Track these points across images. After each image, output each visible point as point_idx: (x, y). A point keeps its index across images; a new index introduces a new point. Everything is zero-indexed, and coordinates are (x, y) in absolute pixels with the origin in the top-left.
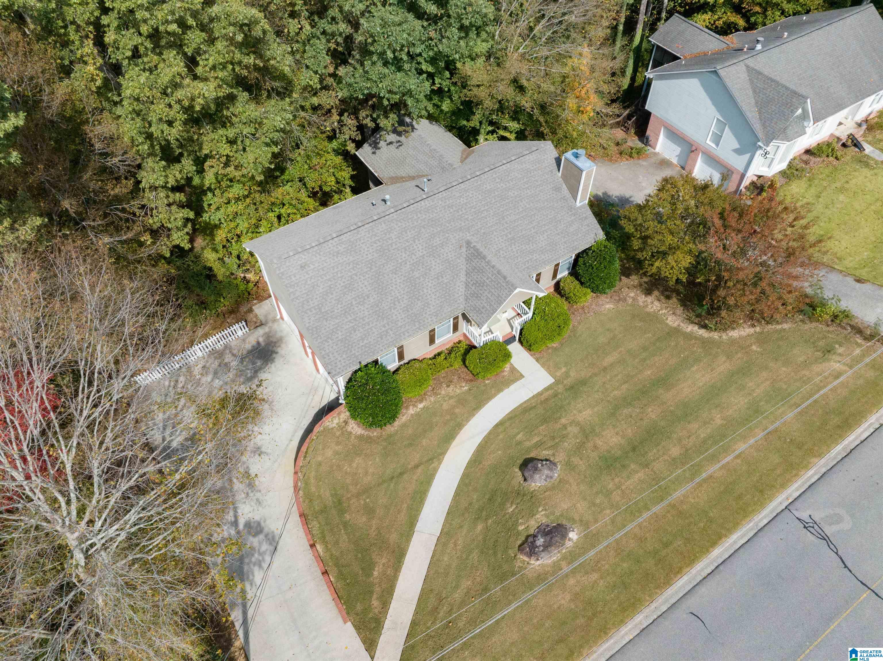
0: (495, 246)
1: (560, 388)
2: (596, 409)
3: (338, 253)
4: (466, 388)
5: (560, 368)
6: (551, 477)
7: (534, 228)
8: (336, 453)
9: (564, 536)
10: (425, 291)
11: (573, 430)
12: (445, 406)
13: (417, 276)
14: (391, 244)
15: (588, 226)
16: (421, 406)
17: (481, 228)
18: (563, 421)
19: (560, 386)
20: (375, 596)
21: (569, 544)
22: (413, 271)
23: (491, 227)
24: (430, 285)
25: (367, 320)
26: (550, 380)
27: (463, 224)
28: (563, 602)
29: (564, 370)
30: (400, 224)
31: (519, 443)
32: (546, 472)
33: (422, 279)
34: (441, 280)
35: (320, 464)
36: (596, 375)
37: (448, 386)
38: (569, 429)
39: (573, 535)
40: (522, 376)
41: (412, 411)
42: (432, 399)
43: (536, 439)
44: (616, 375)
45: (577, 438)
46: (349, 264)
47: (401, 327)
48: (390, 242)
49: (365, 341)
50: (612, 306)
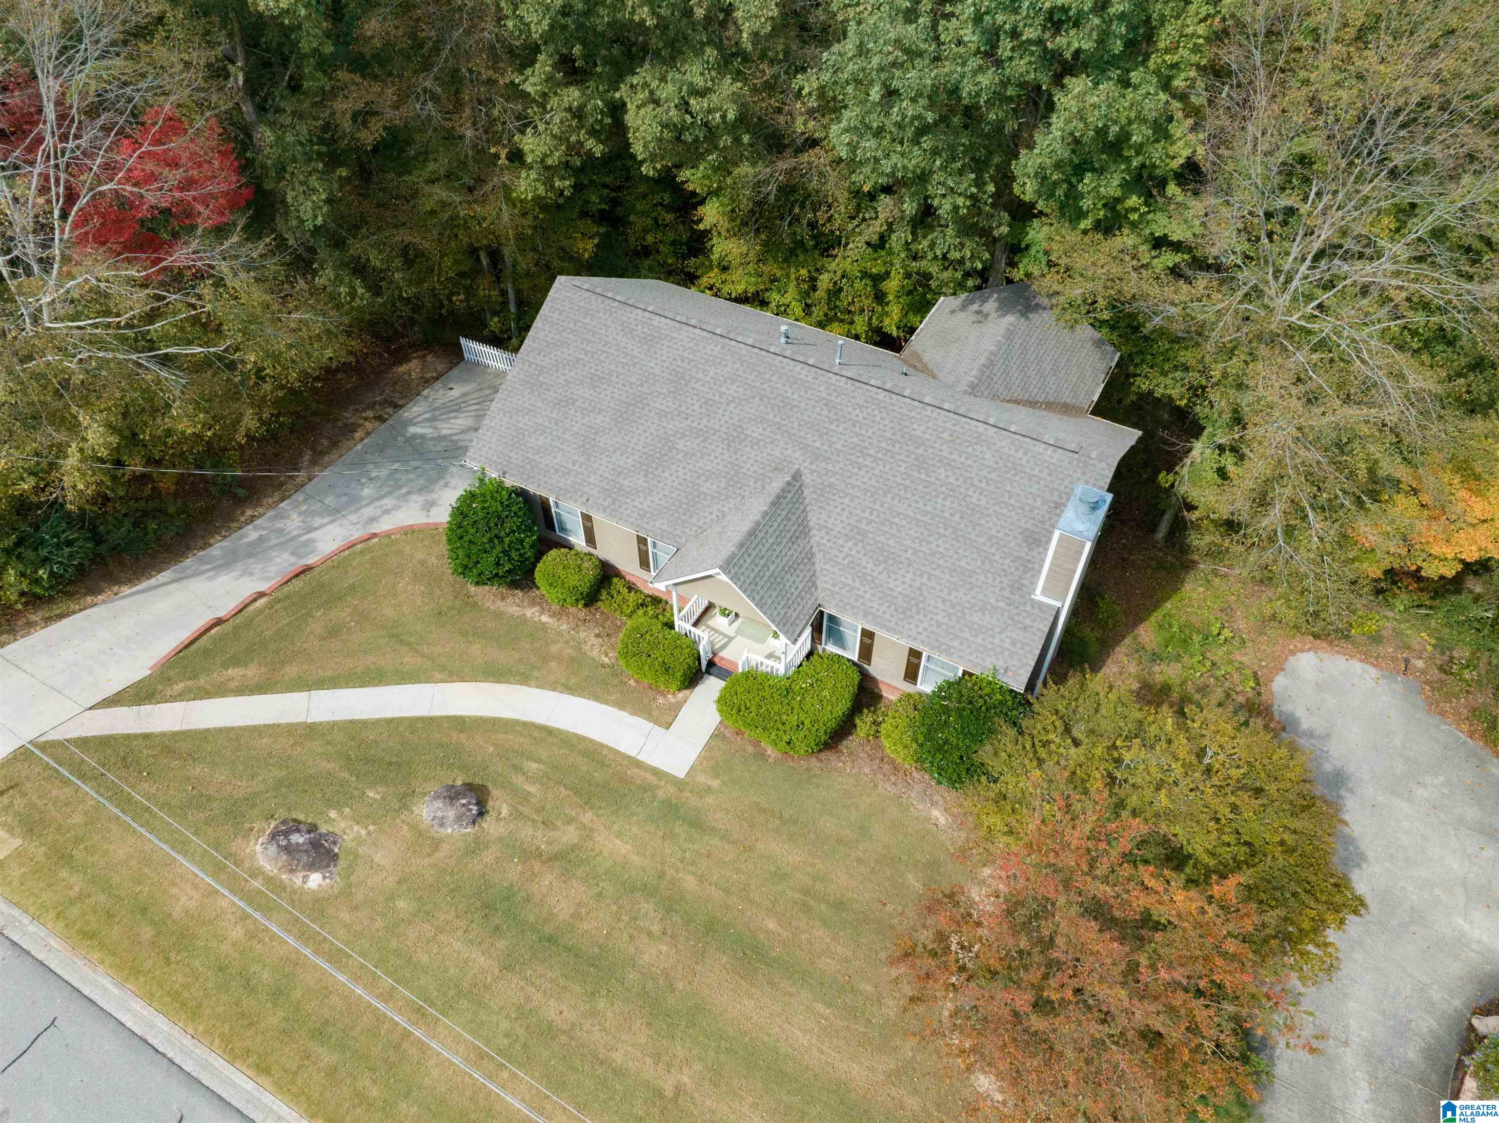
0: (824, 516)
1: (666, 792)
2: (634, 858)
3: (632, 330)
4: (606, 660)
5: (716, 776)
6: (442, 825)
7: (916, 552)
8: (423, 563)
9: (312, 867)
10: (667, 474)
11: (570, 835)
12: (554, 649)
13: (681, 446)
14: (699, 380)
15: (1014, 643)
16: (545, 618)
17: (835, 474)
18: (588, 817)
19: (671, 789)
20: (190, 683)
21: (297, 880)
22: (683, 436)
23: (853, 487)
24: (681, 474)
25: (567, 436)
26: (680, 771)
27: (818, 444)
28: (183, 900)
29: (715, 784)
30: (738, 366)
31: (517, 768)
32: (451, 814)
33: (680, 457)
34: (700, 482)
35: (399, 552)
36: (725, 837)
37: (598, 636)
38: (571, 828)
39: (315, 880)
40: (668, 726)
41: (531, 612)
42: (564, 627)
43: (532, 789)
44: (738, 871)
45: (549, 843)
46: (627, 355)
47: (589, 483)
48: (700, 375)
49: (537, 458)
50: (942, 820)
